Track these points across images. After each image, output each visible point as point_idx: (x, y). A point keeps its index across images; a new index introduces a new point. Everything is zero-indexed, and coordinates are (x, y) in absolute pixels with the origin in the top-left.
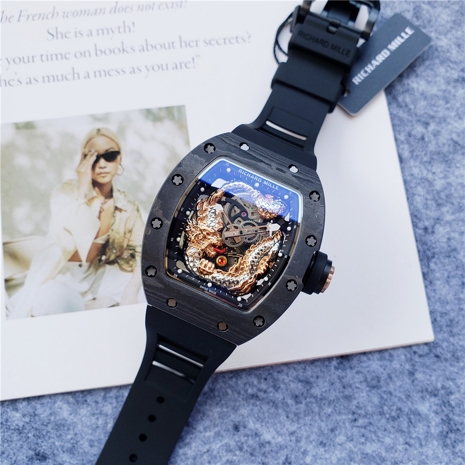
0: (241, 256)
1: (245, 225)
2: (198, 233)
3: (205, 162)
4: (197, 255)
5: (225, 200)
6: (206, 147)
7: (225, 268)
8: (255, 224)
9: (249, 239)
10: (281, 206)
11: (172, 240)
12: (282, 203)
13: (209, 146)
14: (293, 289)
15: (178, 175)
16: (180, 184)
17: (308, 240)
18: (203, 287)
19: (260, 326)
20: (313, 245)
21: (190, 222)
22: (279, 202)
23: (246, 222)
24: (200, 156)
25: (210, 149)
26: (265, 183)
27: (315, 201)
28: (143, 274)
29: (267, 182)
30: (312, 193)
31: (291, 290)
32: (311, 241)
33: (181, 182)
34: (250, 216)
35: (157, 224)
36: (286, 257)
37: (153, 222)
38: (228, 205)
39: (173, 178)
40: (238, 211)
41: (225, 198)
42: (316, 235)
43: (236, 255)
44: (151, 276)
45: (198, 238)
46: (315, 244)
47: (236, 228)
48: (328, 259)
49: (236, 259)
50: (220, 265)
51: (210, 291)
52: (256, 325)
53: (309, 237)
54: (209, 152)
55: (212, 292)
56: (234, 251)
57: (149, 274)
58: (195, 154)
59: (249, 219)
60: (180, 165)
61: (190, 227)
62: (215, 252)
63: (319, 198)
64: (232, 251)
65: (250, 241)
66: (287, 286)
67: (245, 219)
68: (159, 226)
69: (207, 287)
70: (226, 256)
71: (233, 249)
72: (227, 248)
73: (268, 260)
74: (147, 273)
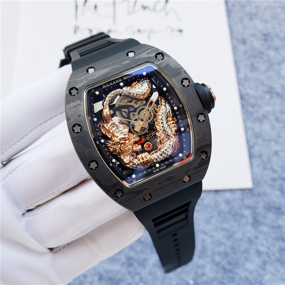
0: (156, 133)
1: (139, 113)
2: (119, 146)
3: (81, 101)
4: (132, 158)
5: (113, 112)
6: (70, 93)
7: (154, 148)
8: (144, 107)
9: (149, 119)
10: (147, 82)
11: (111, 165)
12: (145, 80)
13: (72, 91)
14: (204, 119)
15: (74, 126)
16: (81, 130)
17: (183, 84)
18: (155, 171)
19: (206, 157)
20: (188, 84)
21: (108, 145)
22: (143, 81)
23: (138, 111)
24: (74, 101)
25: (74, 92)
26: (125, 78)
27: (162, 60)
28: (116, 200)
29: (125, 77)
30: (156, 57)
31: (203, 121)
32: (186, 83)
33: (80, 128)
34: (136, 106)
35: (93, 165)
36: (181, 106)
37: (91, 167)
38: (117, 113)
39: (74, 131)
40: (126, 110)
41: (112, 110)
42: (184, 77)
43: (151, 135)
44: (122, 196)
45: (123, 148)
46: (189, 82)
47: (136, 120)
48: (200, 84)
49: (154, 137)
50: (150, 149)
51: (161, 168)
52: (204, 159)
53: (182, 82)
54: (76, 94)
55: (163, 168)
56: (148, 134)
57: (120, 197)
58: (70, 104)
59: (138, 108)
60: (68, 119)
61: (111, 147)
62: (140, 146)
63: (163, 56)
64: (147, 135)
65: (151, 119)
66: (199, 121)
67: (135, 110)
68: (96, 165)
69: (157, 168)
70: (147, 141)
71: (146, 134)
72: (143, 136)
73: (171, 119)
74: (117, 197)
